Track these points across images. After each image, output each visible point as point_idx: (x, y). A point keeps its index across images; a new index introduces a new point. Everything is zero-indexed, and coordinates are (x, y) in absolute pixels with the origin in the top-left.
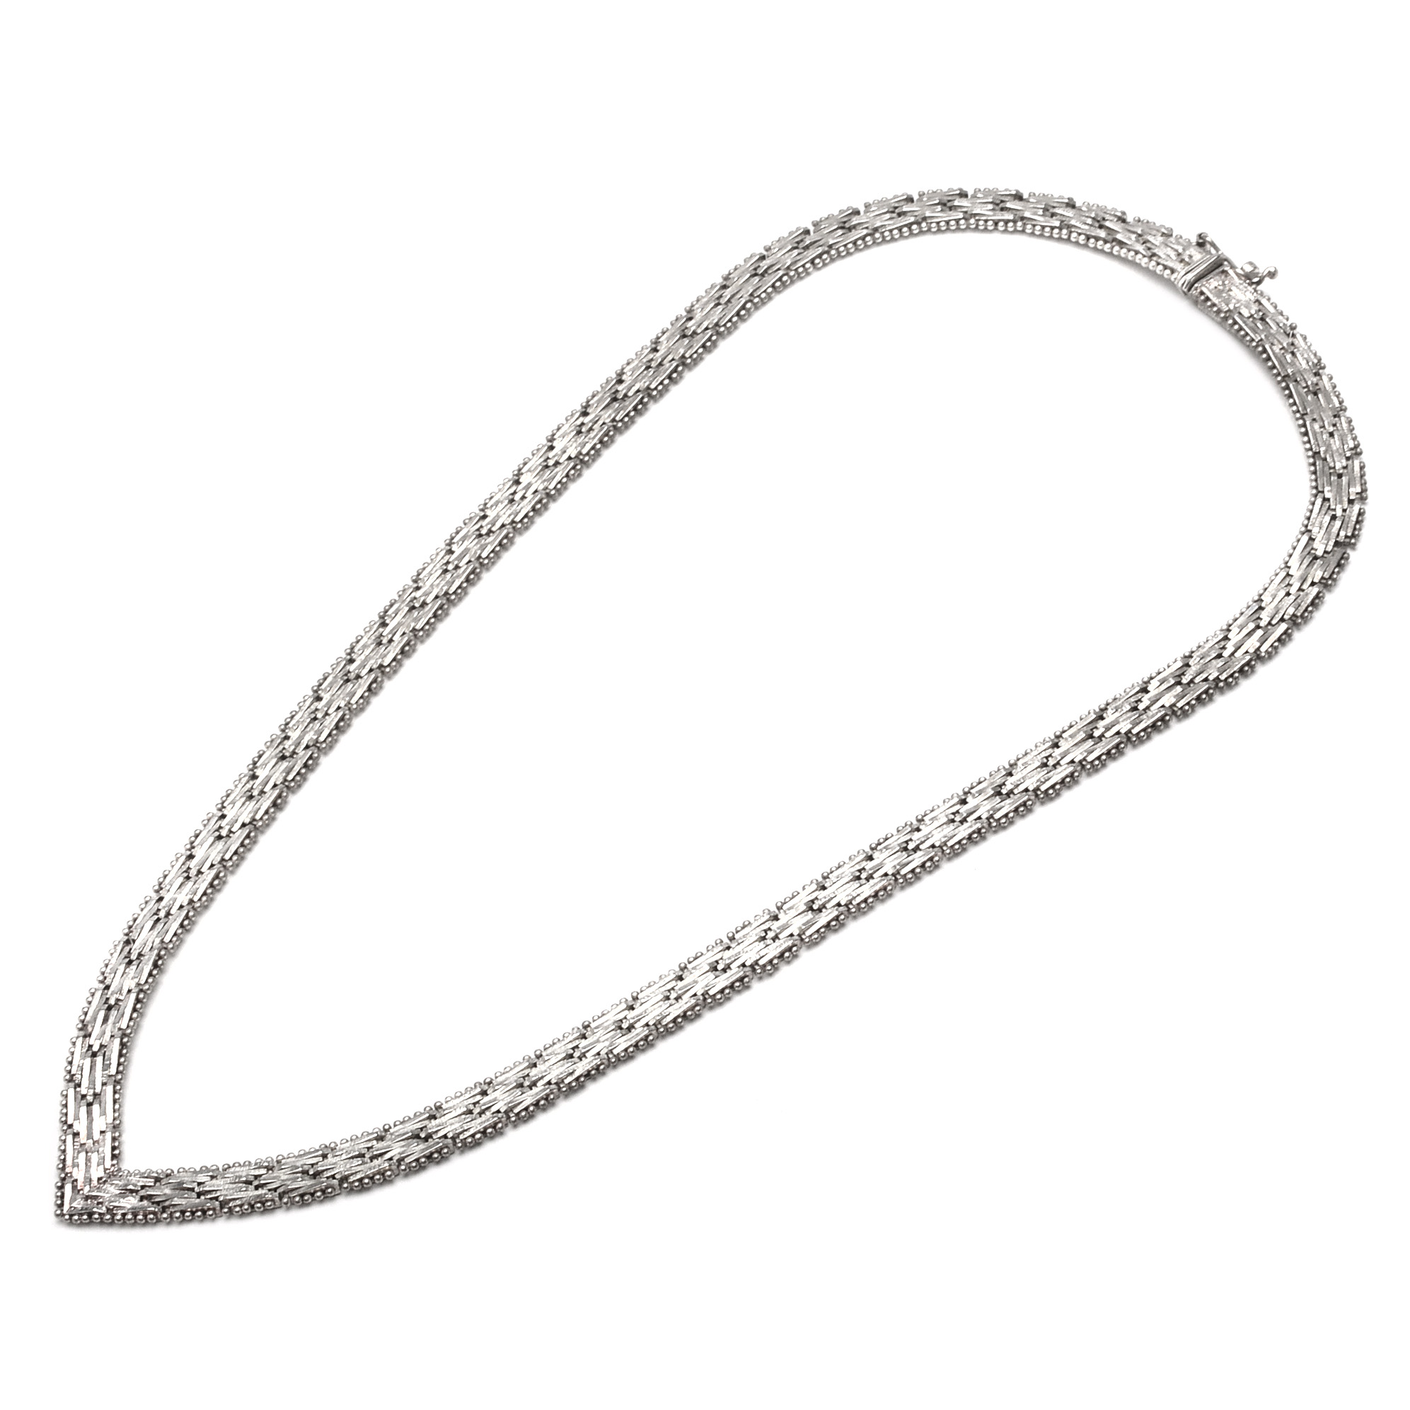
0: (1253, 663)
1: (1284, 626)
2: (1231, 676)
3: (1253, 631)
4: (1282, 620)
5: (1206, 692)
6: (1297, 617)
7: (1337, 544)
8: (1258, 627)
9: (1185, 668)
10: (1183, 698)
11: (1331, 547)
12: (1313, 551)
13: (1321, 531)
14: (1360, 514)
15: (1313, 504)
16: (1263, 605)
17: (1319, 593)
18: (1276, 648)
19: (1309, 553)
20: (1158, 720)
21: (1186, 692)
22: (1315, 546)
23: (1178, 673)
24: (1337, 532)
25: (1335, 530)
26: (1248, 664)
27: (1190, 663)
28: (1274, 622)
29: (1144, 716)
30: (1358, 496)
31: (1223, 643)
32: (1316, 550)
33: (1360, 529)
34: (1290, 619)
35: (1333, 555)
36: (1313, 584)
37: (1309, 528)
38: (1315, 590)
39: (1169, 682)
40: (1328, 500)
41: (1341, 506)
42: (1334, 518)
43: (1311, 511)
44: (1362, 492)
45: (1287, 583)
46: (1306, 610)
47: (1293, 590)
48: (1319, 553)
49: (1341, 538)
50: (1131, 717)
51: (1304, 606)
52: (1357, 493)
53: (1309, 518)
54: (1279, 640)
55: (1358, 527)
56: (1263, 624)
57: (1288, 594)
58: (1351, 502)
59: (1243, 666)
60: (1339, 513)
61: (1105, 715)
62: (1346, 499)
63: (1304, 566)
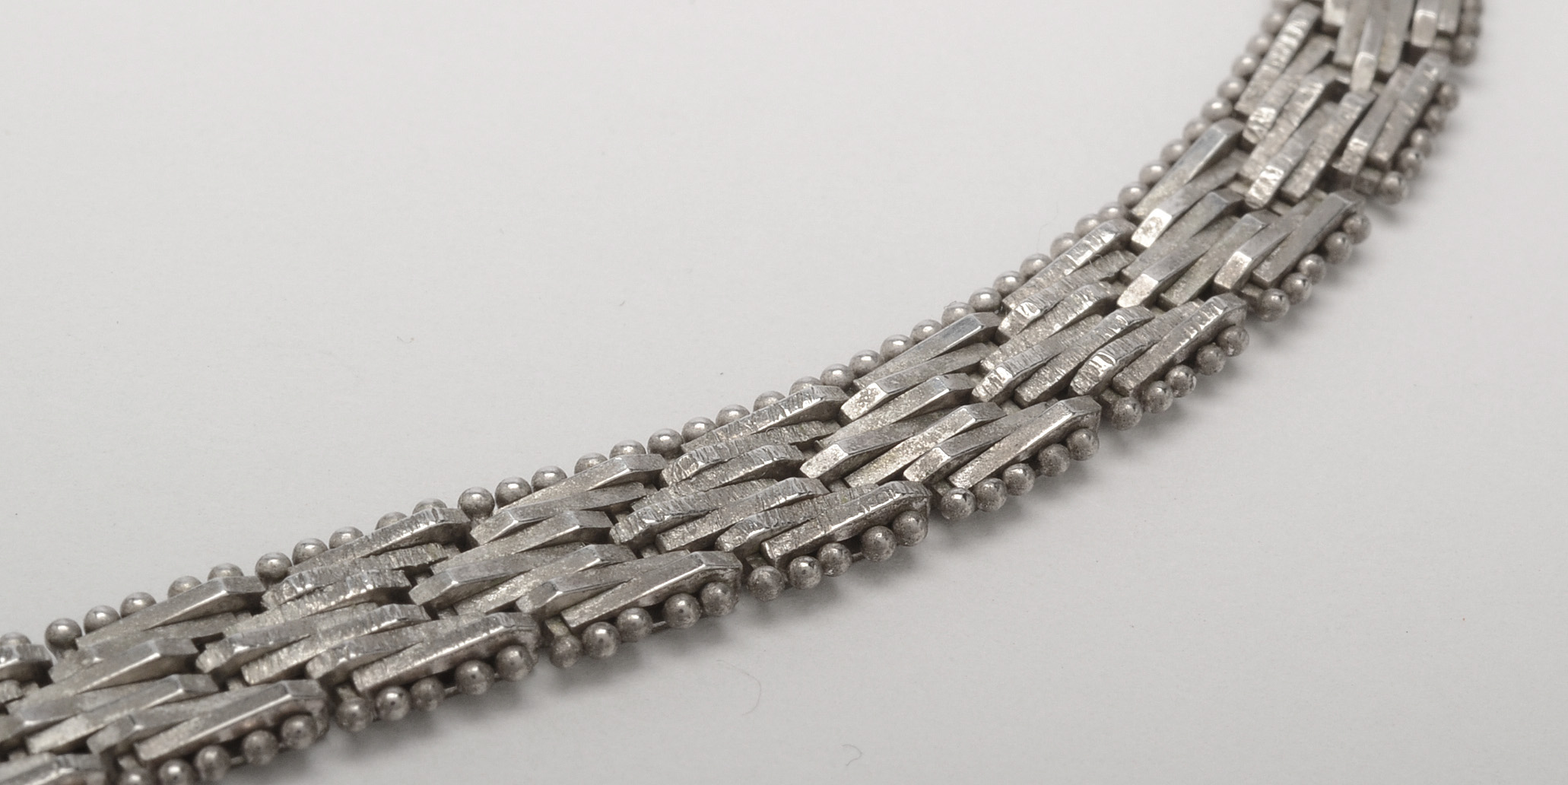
0: (910, 520)
1: (1061, 415)
2: (813, 550)
3: (943, 407)
4: (1062, 391)
5: (696, 591)
6: (1121, 393)
7: (1329, 180)
8: (965, 398)
9: (640, 490)
10: (595, 595)
11: (1307, 186)
12: (1236, 187)
13: (1282, 122)
14: (1436, 99)
15: (1275, 33)
16: (1005, 324)
17: (1222, 326)
18: (1012, 488)
19: (1222, 187)
20: (471, 656)
21: (615, 573)
22: (1247, 170)
23: (606, 499)
24: (1338, 137)
25: (1331, 131)
26: (890, 520)
27: (665, 475)
28: (1028, 393)
29: (421, 632)
30: (1442, 44)
31: (813, 430)
32: (1249, 183)
33: (1427, 151)
34: (1095, 393)
35: (1307, 213)
36: (1209, 291)
37: (1241, 106)
38: (1215, 311)
39: (562, 523)
40: (1334, 33)
41: (1371, 57)
42: (1335, 93)
43: (1262, 55)
44: (1459, 31)
45: (1115, 269)
46: (1162, 375)
47: (1130, 299)
48: (1260, 191)
49: (1349, 165)
50: (364, 624)
51: (1156, 360)
52: (1441, 35)
53: (1247, 77)
54: (1033, 460)
55: (1419, 138)
56: (982, 389)
57: (1107, 306)
58: (1410, 55)
59: (870, 523)
60: (1361, 80)
61: (268, 598)
62: (1395, 42)
63: (1192, 224)
